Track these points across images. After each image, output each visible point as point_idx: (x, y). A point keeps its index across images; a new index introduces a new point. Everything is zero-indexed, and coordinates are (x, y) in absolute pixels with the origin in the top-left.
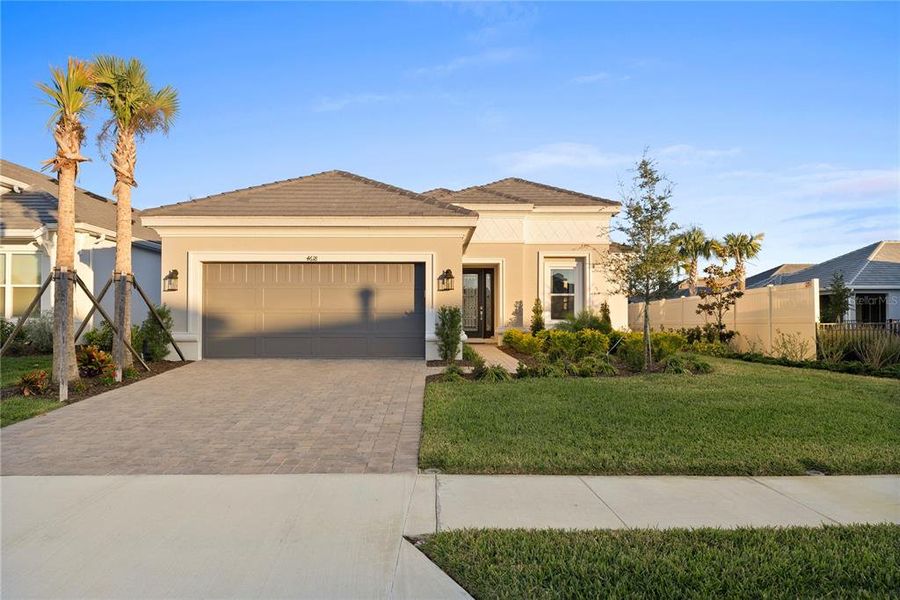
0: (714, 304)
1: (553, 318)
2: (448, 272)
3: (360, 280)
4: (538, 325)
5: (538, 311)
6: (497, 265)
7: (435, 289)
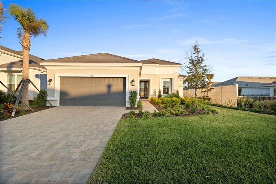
0: (206, 91)
1: (164, 94)
2: (133, 80)
3: (107, 82)
4: (160, 96)
5: (160, 92)
6: (149, 80)
7: (129, 85)
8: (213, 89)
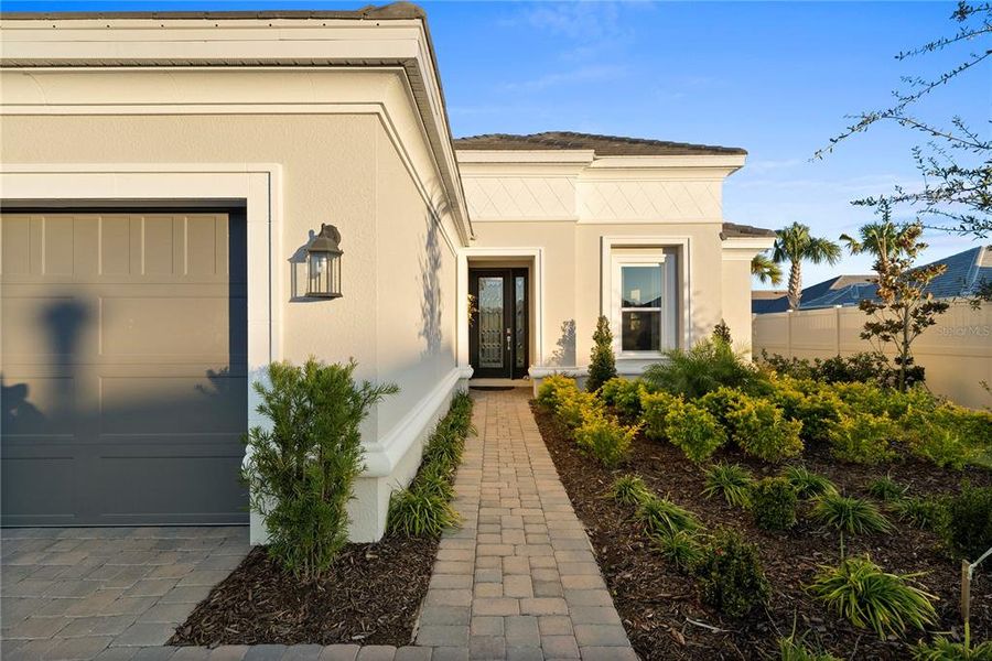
1: (626, 347)
2: (330, 232)
4: (603, 364)
5: (602, 338)
6: (531, 260)
8: (940, 308)
